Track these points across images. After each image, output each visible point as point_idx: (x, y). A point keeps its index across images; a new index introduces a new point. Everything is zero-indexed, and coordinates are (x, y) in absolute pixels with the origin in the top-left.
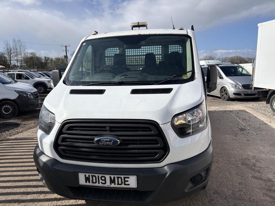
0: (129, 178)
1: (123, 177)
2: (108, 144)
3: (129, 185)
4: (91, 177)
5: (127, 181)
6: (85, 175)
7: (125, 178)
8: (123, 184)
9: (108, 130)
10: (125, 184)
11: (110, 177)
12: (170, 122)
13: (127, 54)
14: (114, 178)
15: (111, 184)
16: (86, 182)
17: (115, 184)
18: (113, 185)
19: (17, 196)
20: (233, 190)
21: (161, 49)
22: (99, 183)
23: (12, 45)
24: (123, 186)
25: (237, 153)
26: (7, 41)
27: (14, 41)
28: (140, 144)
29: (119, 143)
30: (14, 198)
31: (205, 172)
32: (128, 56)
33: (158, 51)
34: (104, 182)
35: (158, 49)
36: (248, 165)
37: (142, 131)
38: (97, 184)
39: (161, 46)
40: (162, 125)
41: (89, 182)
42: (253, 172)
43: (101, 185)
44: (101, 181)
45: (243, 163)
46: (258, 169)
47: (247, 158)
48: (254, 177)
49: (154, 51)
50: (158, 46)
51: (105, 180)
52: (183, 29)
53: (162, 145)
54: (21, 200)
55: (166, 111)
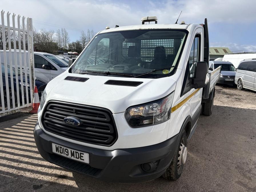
0: (83, 154)
1: (79, 152)
2: (71, 124)
3: (83, 160)
4: (59, 148)
5: (83, 157)
6: (56, 146)
7: (81, 154)
8: (80, 158)
9: (74, 112)
10: (81, 159)
11: (71, 151)
12: (124, 112)
13: (142, 47)
14: (74, 152)
15: (71, 157)
16: (57, 151)
17: (74, 157)
18: (73, 158)
19: (31, 153)
20: (206, 190)
21: (173, 42)
22: (64, 154)
23: (86, 35)
24: (79, 160)
25: (239, 155)
26: (83, 32)
27: (89, 32)
28: (96, 128)
29: (79, 124)
30: (28, 155)
31: (156, 163)
32: (143, 48)
33: (171, 44)
34: (67, 154)
35: (171, 42)
36: (243, 169)
37: (99, 117)
38: (63, 155)
39: (173, 40)
40: (115, 114)
41: (58, 152)
42: (242, 177)
43: (65, 155)
44: (65, 153)
45: (238, 166)
46: (250, 176)
47: (247, 163)
48: (239, 183)
49: (165, 44)
50: (171, 40)
51: (68, 152)
52: (185, 24)
53: (112, 132)
54: (32, 157)
55: (123, 102)
